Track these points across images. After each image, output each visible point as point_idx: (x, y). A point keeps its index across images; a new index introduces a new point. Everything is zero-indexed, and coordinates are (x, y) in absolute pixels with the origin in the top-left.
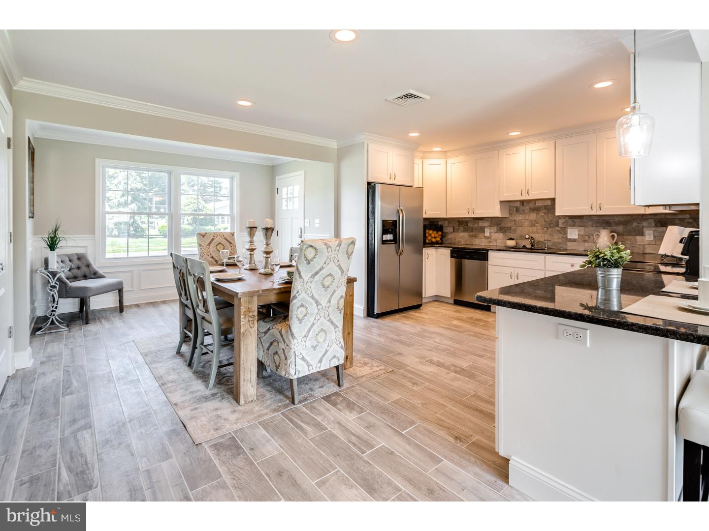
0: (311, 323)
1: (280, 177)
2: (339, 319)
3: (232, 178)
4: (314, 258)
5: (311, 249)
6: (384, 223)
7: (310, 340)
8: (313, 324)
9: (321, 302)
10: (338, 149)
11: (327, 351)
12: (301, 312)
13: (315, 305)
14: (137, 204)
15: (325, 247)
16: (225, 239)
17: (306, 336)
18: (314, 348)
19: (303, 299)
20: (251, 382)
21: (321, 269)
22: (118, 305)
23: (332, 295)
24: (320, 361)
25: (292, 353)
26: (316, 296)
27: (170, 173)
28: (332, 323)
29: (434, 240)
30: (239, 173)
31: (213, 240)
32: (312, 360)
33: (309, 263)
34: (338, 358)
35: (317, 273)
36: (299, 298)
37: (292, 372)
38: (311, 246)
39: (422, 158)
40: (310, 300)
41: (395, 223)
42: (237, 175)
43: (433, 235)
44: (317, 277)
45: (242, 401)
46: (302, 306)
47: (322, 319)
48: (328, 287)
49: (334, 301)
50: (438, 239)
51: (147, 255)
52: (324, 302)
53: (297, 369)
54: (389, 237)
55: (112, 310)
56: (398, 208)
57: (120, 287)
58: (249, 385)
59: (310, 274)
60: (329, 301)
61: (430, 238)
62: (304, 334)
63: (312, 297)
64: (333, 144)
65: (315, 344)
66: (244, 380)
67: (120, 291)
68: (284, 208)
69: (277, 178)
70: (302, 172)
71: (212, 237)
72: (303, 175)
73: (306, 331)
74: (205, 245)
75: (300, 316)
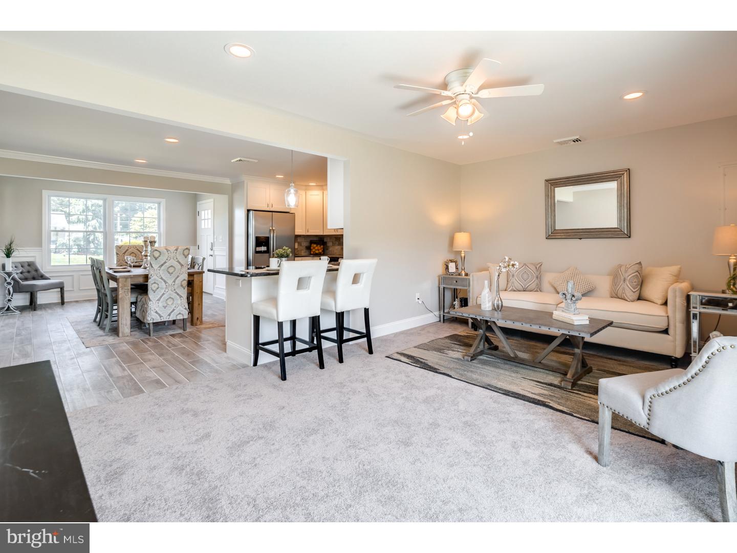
0: (162, 293)
1: (201, 202)
2: (184, 293)
3: (159, 204)
4: (159, 256)
5: (156, 252)
6: (257, 239)
7: (161, 302)
8: (164, 294)
9: (168, 281)
10: (232, 184)
11: (174, 310)
12: (154, 287)
13: (163, 283)
14: (98, 221)
15: (166, 251)
16: (138, 250)
17: (159, 300)
18: (165, 307)
19: (155, 279)
20: (126, 325)
21: (165, 262)
22: (60, 301)
23: (176, 278)
24: (169, 315)
25: (149, 309)
26: (164, 278)
27: (105, 200)
28: (178, 294)
29: (317, 252)
30: (165, 200)
31: (127, 250)
32: (162, 314)
33: (156, 259)
34: (183, 315)
35: (162, 265)
36: (152, 278)
37: (149, 319)
38: (156, 250)
39: (306, 190)
40: (160, 280)
41: (268, 239)
42: (163, 201)
43: (317, 248)
44: (163, 268)
45: (120, 335)
46: (155, 283)
47: (170, 292)
48: (172, 273)
49: (178, 282)
50: (321, 251)
51: (85, 263)
52: (170, 282)
53: (152, 317)
54: (263, 249)
55: (55, 304)
56: (271, 228)
57: (62, 286)
58: (126, 327)
59: (158, 266)
60: (174, 282)
61: (314, 250)
62: (157, 299)
63: (162, 278)
64: (228, 181)
65: (165, 305)
66: (121, 324)
67: (62, 289)
68: (203, 227)
69: (198, 203)
70: (212, 200)
71: (127, 248)
72: (213, 203)
73: (159, 297)
74: (121, 254)
75: (154, 289)
